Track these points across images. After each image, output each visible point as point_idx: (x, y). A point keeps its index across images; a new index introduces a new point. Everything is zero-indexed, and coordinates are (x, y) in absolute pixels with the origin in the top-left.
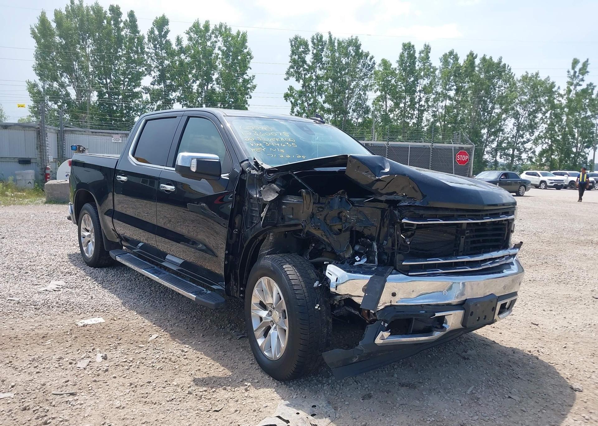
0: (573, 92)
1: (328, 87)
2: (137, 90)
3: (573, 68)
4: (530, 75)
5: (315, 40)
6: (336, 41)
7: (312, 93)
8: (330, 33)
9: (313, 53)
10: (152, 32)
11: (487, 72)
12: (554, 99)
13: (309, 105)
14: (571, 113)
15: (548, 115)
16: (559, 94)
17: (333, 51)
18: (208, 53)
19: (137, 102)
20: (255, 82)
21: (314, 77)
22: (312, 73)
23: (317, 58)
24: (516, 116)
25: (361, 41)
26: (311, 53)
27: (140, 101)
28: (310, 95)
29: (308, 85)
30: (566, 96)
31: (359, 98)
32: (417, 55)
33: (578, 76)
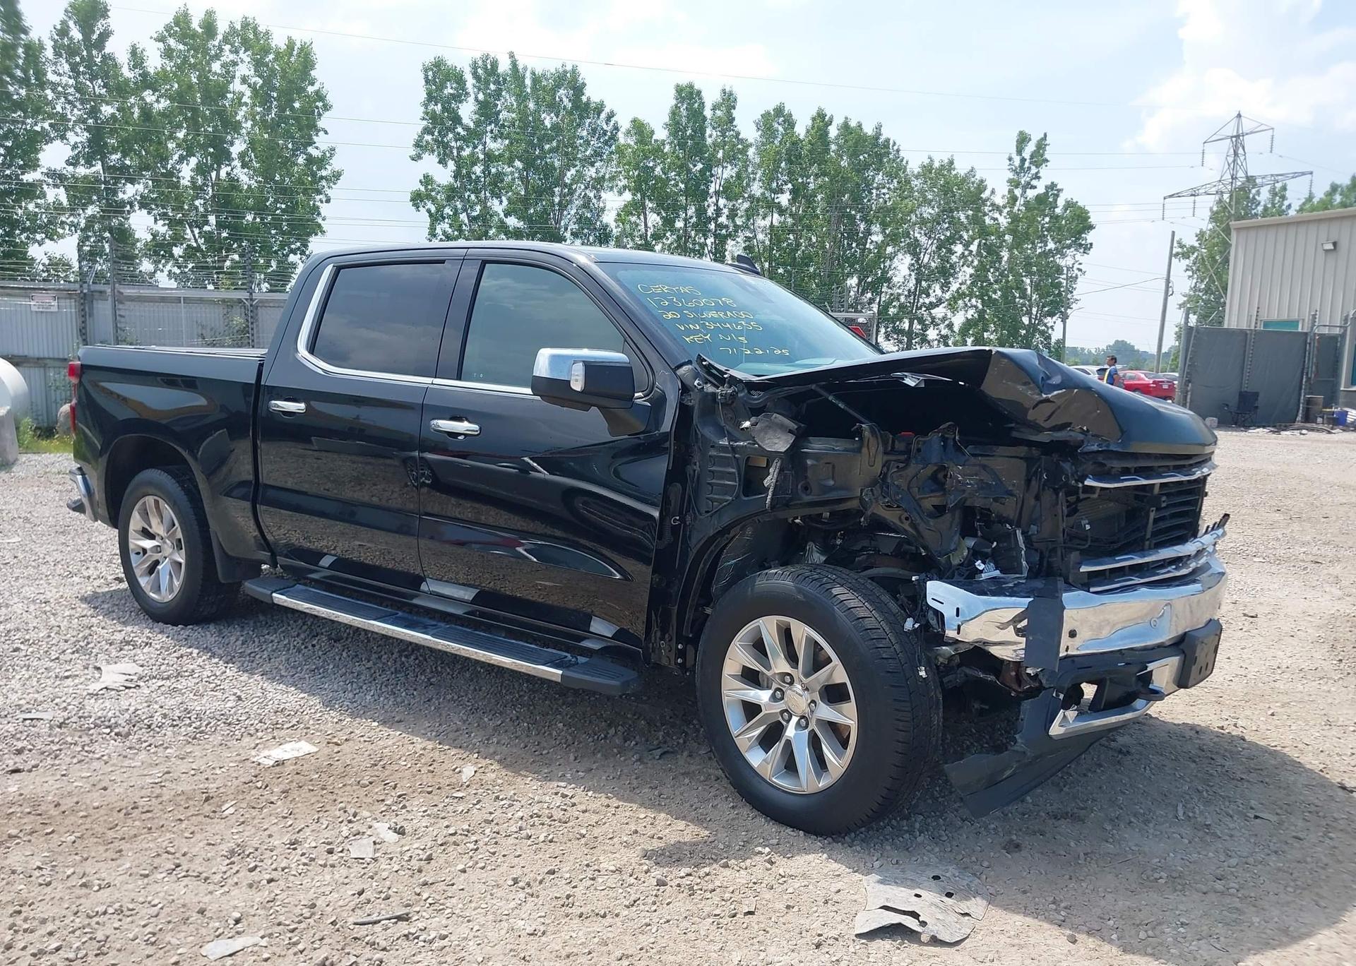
0: (1021, 201)
1: (513, 179)
2: (28, 177)
3: (1019, 152)
4: (937, 165)
5: (479, 70)
6: (528, 75)
7: (476, 191)
8: (512, 55)
9: (476, 99)
10: (63, 32)
11: (854, 155)
12: (985, 214)
13: (473, 220)
14: (1017, 244)
15: (974, 248)
16: (993, 205)
17: (521, 97)
18: (215, 92)
19: (31, 207)
20: (336, 164)
21: (482, 157)
22: (475, 147)
23: (487, 111)
24: (914, 249)
25: (585, 75)
26: (471, 99)
27: (37, 206)
28: (473, 197)
29: (469, 174)
30: (1008, 209)
31: (587, 204)
32: (708, 113)
33: (1029, 168)
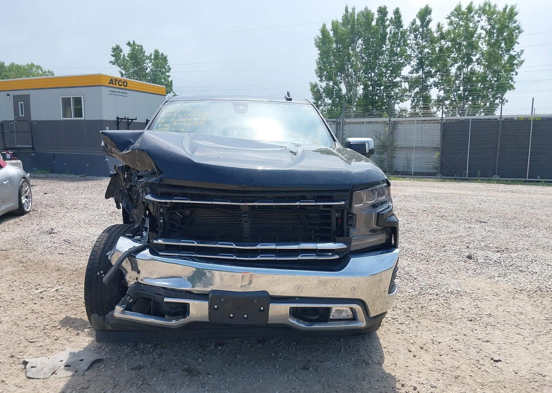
2: (398, 79)
10: (413, 23)
18: (469, 35)
19: (397, 91)
27: (399, 90)
